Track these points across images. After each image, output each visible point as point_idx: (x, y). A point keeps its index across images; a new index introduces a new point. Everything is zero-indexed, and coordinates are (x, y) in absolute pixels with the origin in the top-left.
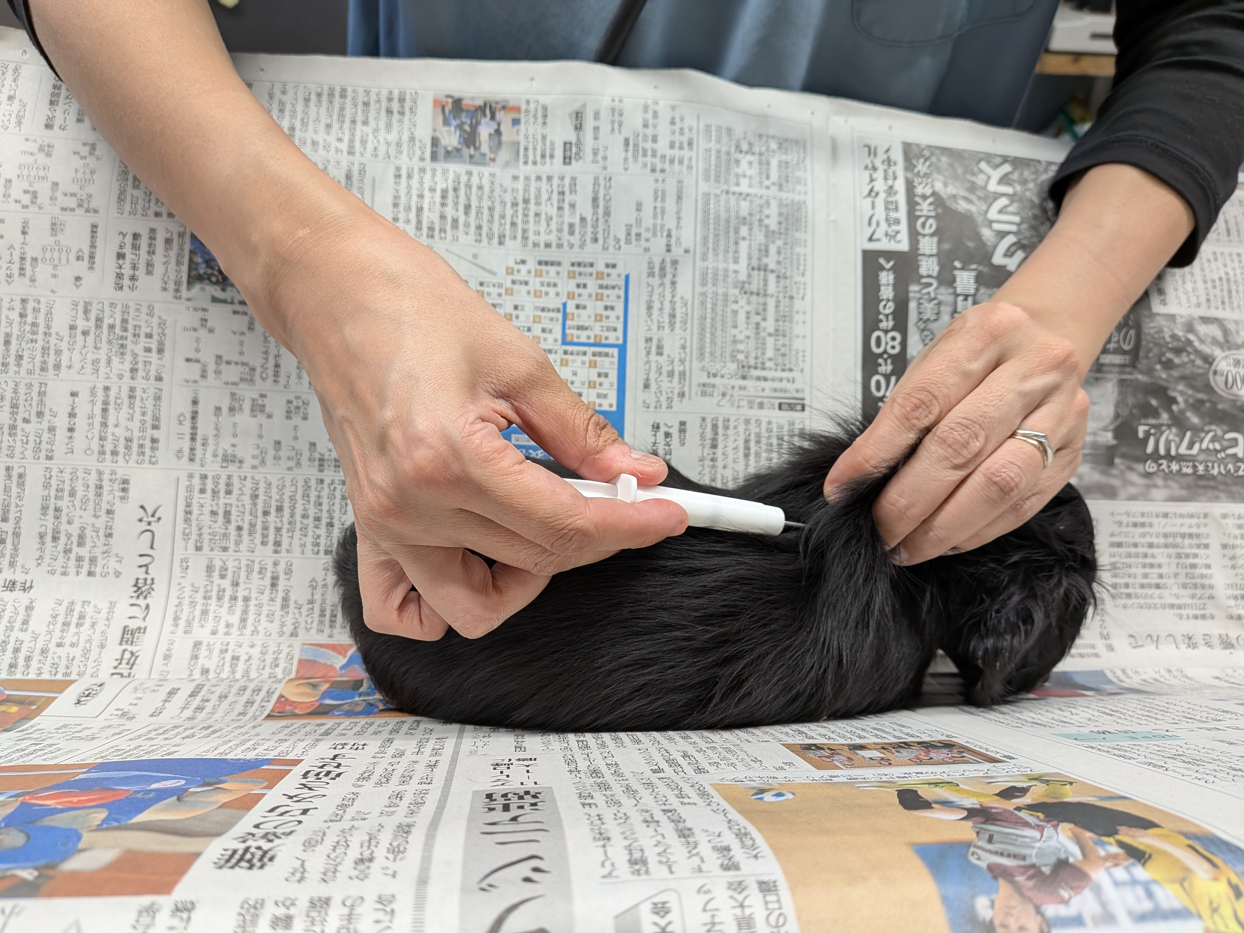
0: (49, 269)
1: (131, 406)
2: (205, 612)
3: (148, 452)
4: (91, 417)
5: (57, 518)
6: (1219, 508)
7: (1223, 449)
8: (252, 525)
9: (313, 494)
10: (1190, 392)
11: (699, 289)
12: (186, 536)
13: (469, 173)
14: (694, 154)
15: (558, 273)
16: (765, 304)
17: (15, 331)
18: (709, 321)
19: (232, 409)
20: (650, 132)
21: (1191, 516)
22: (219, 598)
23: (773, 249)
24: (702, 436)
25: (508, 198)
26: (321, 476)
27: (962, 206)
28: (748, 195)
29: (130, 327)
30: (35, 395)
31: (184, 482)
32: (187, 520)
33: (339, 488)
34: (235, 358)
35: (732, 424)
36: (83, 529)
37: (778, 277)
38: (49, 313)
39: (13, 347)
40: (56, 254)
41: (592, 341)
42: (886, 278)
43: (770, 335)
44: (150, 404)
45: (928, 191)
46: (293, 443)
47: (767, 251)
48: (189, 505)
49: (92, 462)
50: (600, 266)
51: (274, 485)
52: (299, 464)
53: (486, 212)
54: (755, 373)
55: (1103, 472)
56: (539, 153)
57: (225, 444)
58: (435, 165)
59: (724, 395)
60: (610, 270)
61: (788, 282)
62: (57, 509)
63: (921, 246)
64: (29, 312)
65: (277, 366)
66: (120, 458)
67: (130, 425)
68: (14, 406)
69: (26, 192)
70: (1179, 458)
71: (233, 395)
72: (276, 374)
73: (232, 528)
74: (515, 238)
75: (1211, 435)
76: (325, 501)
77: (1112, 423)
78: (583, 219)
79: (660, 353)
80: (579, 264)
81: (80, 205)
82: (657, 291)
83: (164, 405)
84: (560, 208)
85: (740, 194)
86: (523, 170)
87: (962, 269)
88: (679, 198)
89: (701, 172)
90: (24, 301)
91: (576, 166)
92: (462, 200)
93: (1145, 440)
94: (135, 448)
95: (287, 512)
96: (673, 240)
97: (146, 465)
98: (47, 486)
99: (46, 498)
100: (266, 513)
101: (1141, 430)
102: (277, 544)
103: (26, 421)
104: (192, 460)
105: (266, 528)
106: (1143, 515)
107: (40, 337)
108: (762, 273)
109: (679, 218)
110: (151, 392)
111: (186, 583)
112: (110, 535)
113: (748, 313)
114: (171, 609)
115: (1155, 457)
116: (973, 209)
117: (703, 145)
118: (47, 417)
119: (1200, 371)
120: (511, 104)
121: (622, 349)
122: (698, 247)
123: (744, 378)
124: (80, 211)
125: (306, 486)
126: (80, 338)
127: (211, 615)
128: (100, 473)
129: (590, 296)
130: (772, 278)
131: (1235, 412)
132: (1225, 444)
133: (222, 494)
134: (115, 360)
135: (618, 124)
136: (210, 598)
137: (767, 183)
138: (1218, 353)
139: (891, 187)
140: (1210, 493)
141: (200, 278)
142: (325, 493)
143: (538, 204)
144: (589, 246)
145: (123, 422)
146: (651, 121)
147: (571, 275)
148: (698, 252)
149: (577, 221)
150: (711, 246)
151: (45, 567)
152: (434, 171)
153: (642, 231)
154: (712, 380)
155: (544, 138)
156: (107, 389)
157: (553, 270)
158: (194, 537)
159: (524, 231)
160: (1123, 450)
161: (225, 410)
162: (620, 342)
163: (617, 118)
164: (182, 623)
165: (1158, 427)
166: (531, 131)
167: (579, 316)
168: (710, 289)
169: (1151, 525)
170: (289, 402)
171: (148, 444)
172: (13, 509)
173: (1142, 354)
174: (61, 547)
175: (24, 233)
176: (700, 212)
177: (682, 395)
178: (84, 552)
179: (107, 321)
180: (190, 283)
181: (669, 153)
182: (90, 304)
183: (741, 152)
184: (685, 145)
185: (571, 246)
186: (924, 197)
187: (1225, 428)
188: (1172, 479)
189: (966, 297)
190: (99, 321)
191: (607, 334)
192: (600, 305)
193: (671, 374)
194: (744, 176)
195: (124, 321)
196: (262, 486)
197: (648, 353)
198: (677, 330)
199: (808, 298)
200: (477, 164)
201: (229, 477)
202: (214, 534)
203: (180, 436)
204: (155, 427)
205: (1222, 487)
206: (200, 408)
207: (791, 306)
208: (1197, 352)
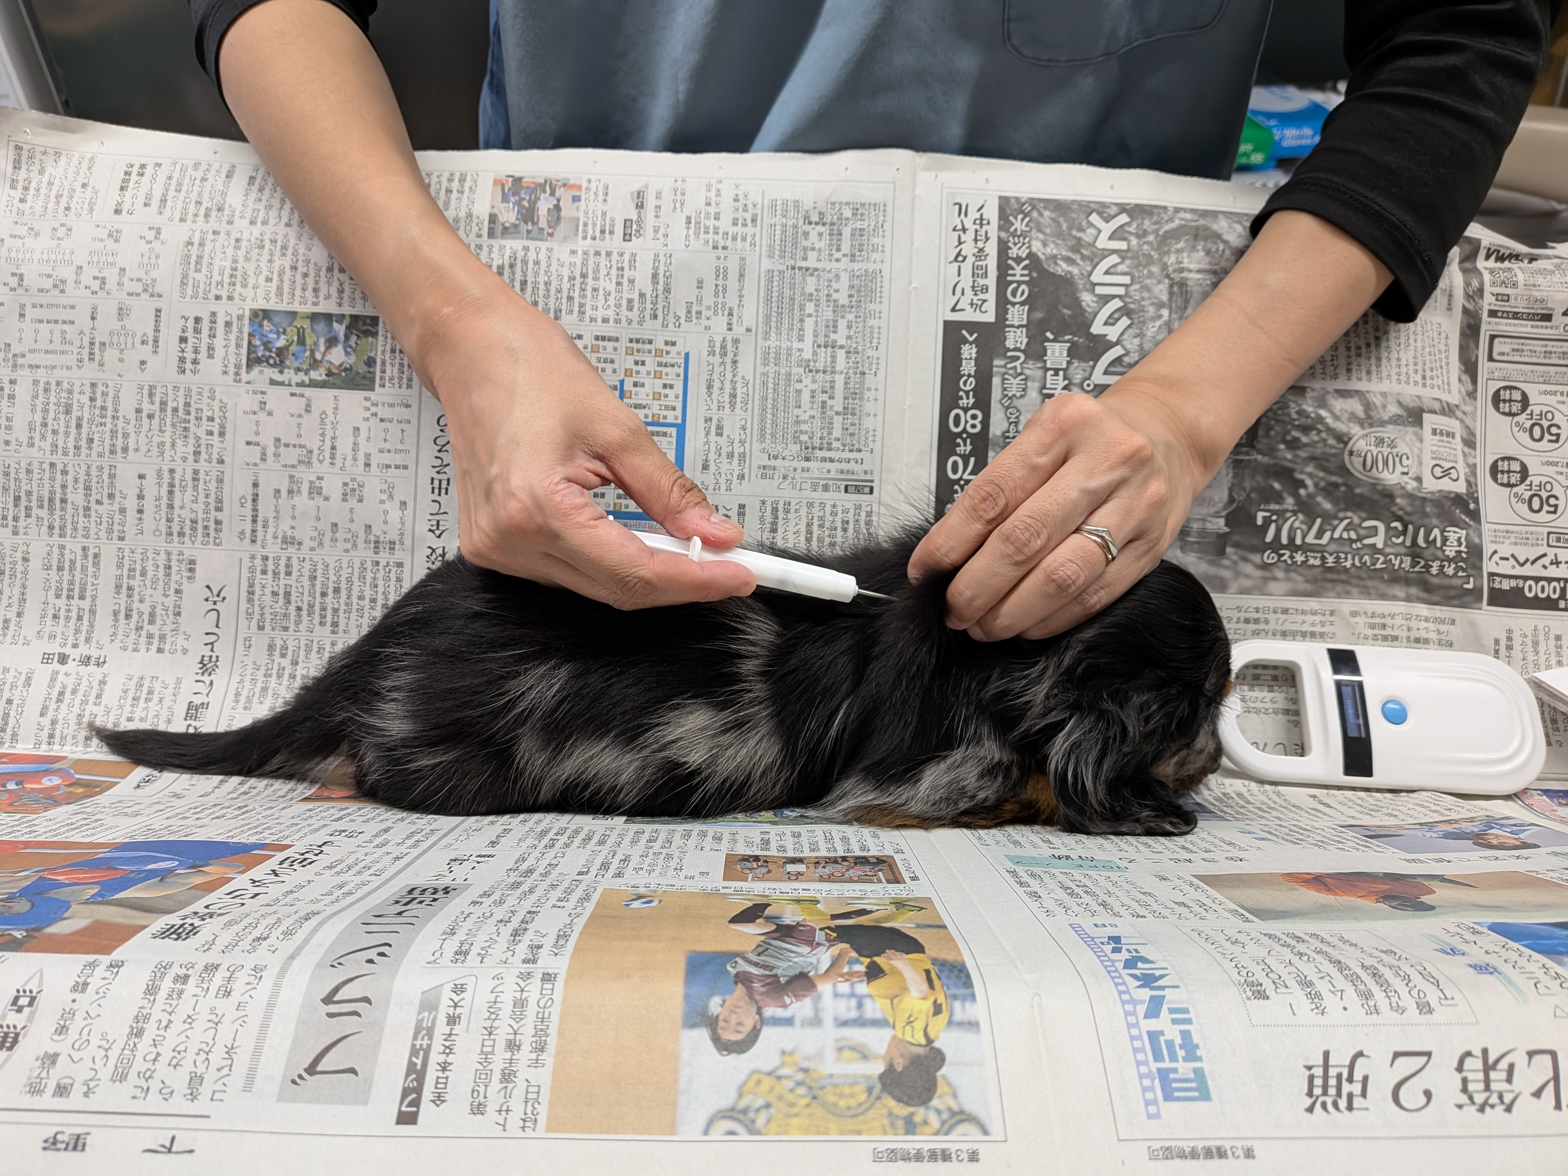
0: (117, 354)
1: (195, 488)
2: (265, 689)
3: (213, 534)
4: (158, 499)
5: (129, 596)
6: (1346, 605)
7: (1360, 539)
8: (311, 606)
9: (369, 576)
10: (1321, 474)
11: (760, 369)
12: (249, 615)
13: (526, 249)
14: (757, 230)
15: (615, 349)
16: (833, 382)
17: (86, 415)
18: (770, 401)
19: (290, 492)
20: (712, 210)
21: (1314, 613)
22: (279, 676)
23: (842, 324)
24: (762, 520)
25: (566, 272)
26: (376, 558)
27: (1062, 268)
28: (816, 270)
29: (193, 410)
30: (105, 477)
31: (247, 563)
32: (250, 600)
33: (394, 570)
34: (294, 440)
35: (793, 508)
36: (153, 607)
37: (848, 352)
38: (116, 397)
39: (85, 430)
40: (122, 338)
41: (650, 420)
42: (969, 352)
43: (837, 413)
44: (212, 486)
45: (1024, 253)
46: (350, 525)
47: (835, 327)
48: (251, 586)
49: (161, 542)
50: (659, 344)
51: (332, 566)
52: (355, 546)
53: (542, 287)
54: (819, 454)
55: (1211, 563)
56: (598, 228)
57: (285, 526)
58: (492, 242)
59: (785, 477)
60: (669, 348)
61: (859, 357)
62: (130, 588)
63: (1009, 316)
64: (98, 395)
65: (333, 448)
66: (186, 539)
67: (195, 507)
68: (88, 488)
69: (95, 278)
70: (1306, 548)
71: (291, 477)
72: (333, 456)
73: (292, 608)
74: (571, 312)
75: (1346, 522)
76: (380, 583)
77: (1225, 508)
78: (642, 295)
79: (719, 434)
80: (638, 341)
81: (145, 290)
82: (718, 370)
83: (226, 487)
84: (619, 284)
85: (807, 269)
86: (582, 245)
87: (1054, 340)
88: (742, 276)
89: (764, 248)
90: (93, 385)
91: (636, 243)
92: (518, 277)
93: (1265, 528)
94: (200, 530)
95: (344, 593)
96: (735, 319)
97: (211, 546)
98: (120, 566)
99: (119, 577)
100: (324, 594)
101: (1260, 516)
102: (335, 624)
103: (99, 502)
104: (253, 541)
105: (323, 609)
106: (1257, 610)
107: (109, 420)
108: (829, 350)
109: (741, 296)
110: (214, 474)
111: (249, 661)
112: (179, 614)
113: (813, 391)
114: (233, 685)
115: (1276, 546)
116: (1075, 271)
117: (767, 221)
118: (118, 499)
119: (1334, 451)
120: (572, 182)
121: (681, 428)
122: (760, 325)
123: (807, 459)
124: (145, 296)
125: (363, 569)
126: (145, 421)
127: (270, 692)
128: (169, 554)
129: (648, 373)
130: (841, 355)
131: (1376, 497)
132: (1362, 532)
133: (282, 575)
134: (179, 443)
135: (679, 204)
136: (270, 676)
137: (838, 255)
138: (1356, 430)
139: (981, 250)
140: (1339, 588)
141: (259, 361)
142: (380, 575)
143: (596, 279)
144: (649, 323)
145: (188, 504)
146: (714, 199)
147: (629, 352)
148: (760, 330)
149: (636, 297)
150: (773, 324)
151: (118, 643)
152: (491, 247)
153: (703, 309)
154: (773, 463)
155: (604, 214)
156: (172, 471)
157: (610, 345)
158: (256, 616)
159: (581, 305)
160: (1237, 538)
161: (284, 493)
162: (679, 421)
163: (679, 197)
164: (243, 699)
165: (1281, 514)
166: (591, 206)
167: (637, 394)
168: (771, 369)
169: (1267, 622)
170: (346, 484)
171: (212, 525)
172: (89, 587)
173: (1261, 433)
174: (133, 625)
175: (93, 318)
176: (762, 289)
177: (742, 477)
178: (154, 629)
179: (171, 405)
180: (249, 366)
181: (732, 230)
182: (155, 387)
183: (810, 223)
184: (749, 222)
185: (630, 322)
186: (1018, 260)
187: (1363, 515)
188: (1295, 571)
189: (1056, 372)
190: (163, 403)
191: (665, 413)
192: (659, 383)
193: (730, 455)
194: (813, 249)
195: (187, 405)
196: (320, 567)
197: (707, 434)
198: (738, 410)
199: (881, 374)
200: (532, 239)
201: (289, 559)
202: (275, 614)
203: (242, 517)
204: (219, 509)
205: (1355, 581)
206: (261, 490)
207: (862, 383)
208: (1329, 430)
